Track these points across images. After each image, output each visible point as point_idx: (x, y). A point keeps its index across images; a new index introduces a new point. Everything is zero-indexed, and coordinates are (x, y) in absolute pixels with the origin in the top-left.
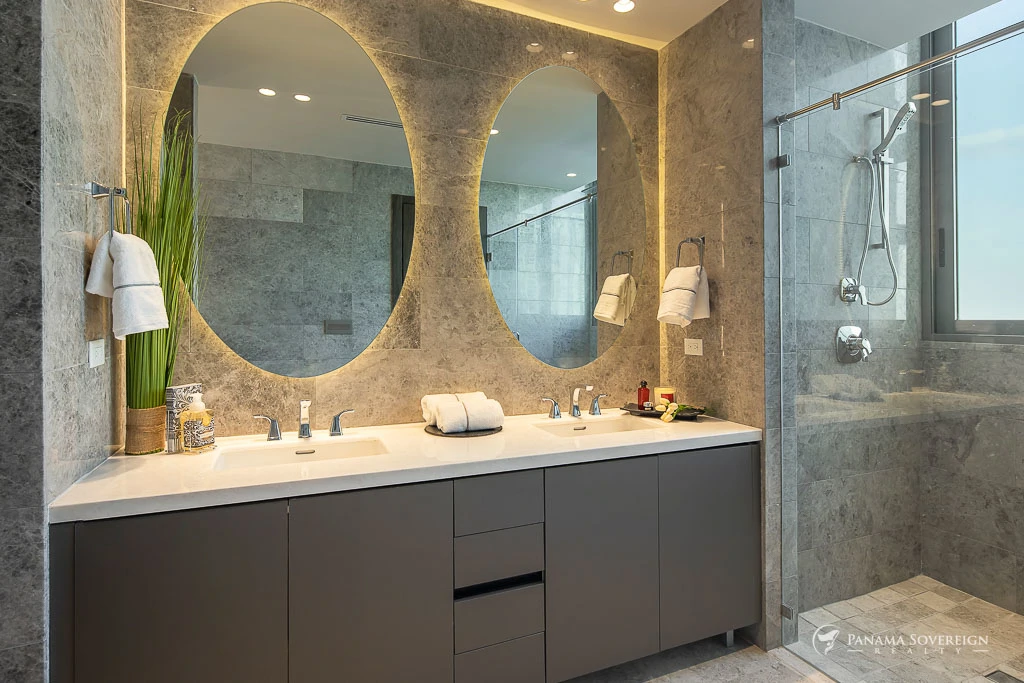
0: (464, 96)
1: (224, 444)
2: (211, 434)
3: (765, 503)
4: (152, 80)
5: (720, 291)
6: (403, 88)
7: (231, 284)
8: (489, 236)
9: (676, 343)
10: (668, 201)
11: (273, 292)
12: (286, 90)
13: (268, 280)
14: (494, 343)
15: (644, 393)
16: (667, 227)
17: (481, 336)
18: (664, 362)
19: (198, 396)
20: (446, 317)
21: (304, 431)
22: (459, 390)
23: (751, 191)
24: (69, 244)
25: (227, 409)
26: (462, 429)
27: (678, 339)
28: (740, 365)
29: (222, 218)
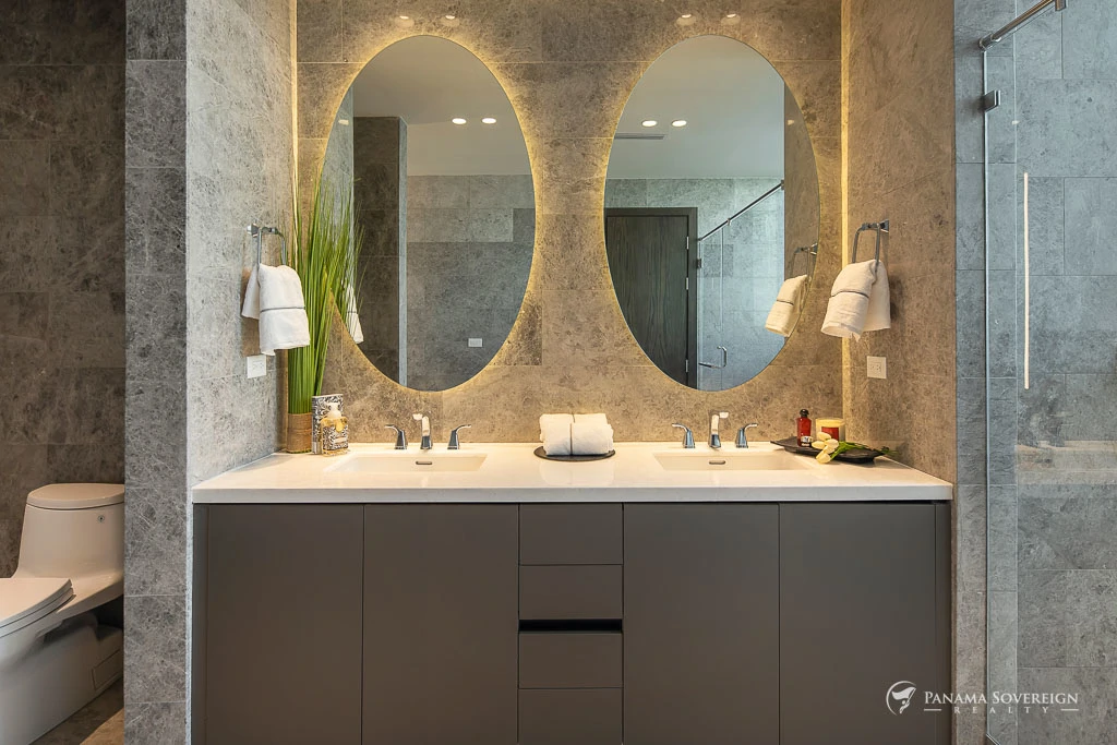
0: (590, 93)
1: (357, 450)
2: (345, 439)
3: (956, 587)
4: (316, 130)
5: (905, 292)
6: (525, 96)
7: (453, 304)
8: (700, 239)
9: (859, 363)
10: (851, 178)
11: (488, 310)
12: (474, 117)
13: (483, 298)
14: (621, 361)
15: (805, 425)
16: (851, 212)
17: (607, 353)
18: (847, 385)
19: (334, 405)
20: (568, 333)
21: (426, 443)
22: (583, 410)
23: (940, 152)
24: (221, 277)
25: (370, 418)
26: (565, 452)
27: (860, 357)
28: (928, 393)
29: (447, 244)
